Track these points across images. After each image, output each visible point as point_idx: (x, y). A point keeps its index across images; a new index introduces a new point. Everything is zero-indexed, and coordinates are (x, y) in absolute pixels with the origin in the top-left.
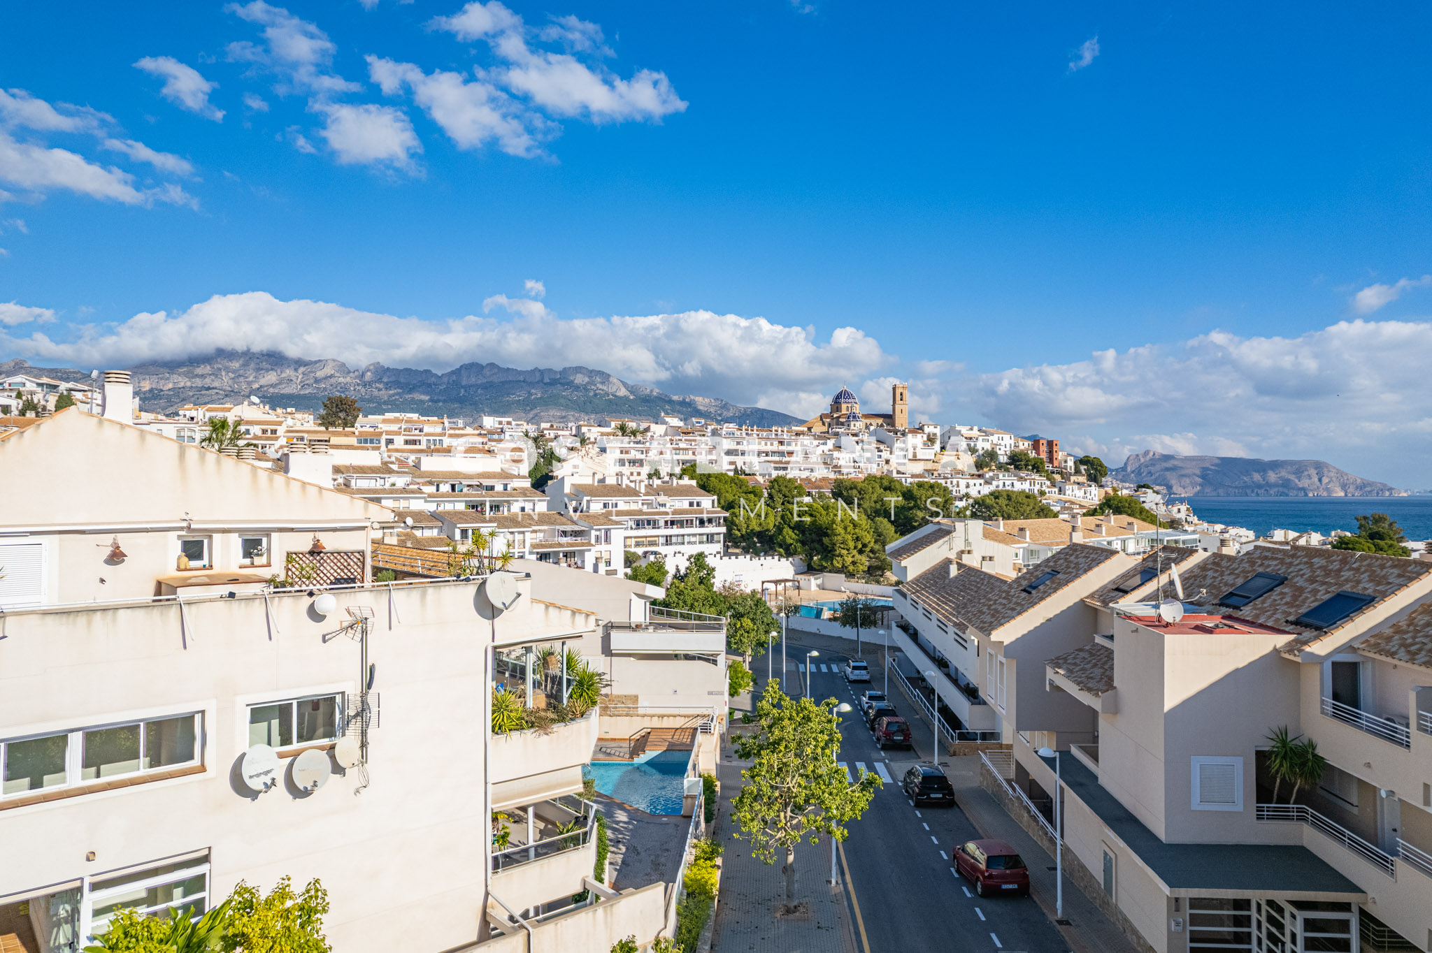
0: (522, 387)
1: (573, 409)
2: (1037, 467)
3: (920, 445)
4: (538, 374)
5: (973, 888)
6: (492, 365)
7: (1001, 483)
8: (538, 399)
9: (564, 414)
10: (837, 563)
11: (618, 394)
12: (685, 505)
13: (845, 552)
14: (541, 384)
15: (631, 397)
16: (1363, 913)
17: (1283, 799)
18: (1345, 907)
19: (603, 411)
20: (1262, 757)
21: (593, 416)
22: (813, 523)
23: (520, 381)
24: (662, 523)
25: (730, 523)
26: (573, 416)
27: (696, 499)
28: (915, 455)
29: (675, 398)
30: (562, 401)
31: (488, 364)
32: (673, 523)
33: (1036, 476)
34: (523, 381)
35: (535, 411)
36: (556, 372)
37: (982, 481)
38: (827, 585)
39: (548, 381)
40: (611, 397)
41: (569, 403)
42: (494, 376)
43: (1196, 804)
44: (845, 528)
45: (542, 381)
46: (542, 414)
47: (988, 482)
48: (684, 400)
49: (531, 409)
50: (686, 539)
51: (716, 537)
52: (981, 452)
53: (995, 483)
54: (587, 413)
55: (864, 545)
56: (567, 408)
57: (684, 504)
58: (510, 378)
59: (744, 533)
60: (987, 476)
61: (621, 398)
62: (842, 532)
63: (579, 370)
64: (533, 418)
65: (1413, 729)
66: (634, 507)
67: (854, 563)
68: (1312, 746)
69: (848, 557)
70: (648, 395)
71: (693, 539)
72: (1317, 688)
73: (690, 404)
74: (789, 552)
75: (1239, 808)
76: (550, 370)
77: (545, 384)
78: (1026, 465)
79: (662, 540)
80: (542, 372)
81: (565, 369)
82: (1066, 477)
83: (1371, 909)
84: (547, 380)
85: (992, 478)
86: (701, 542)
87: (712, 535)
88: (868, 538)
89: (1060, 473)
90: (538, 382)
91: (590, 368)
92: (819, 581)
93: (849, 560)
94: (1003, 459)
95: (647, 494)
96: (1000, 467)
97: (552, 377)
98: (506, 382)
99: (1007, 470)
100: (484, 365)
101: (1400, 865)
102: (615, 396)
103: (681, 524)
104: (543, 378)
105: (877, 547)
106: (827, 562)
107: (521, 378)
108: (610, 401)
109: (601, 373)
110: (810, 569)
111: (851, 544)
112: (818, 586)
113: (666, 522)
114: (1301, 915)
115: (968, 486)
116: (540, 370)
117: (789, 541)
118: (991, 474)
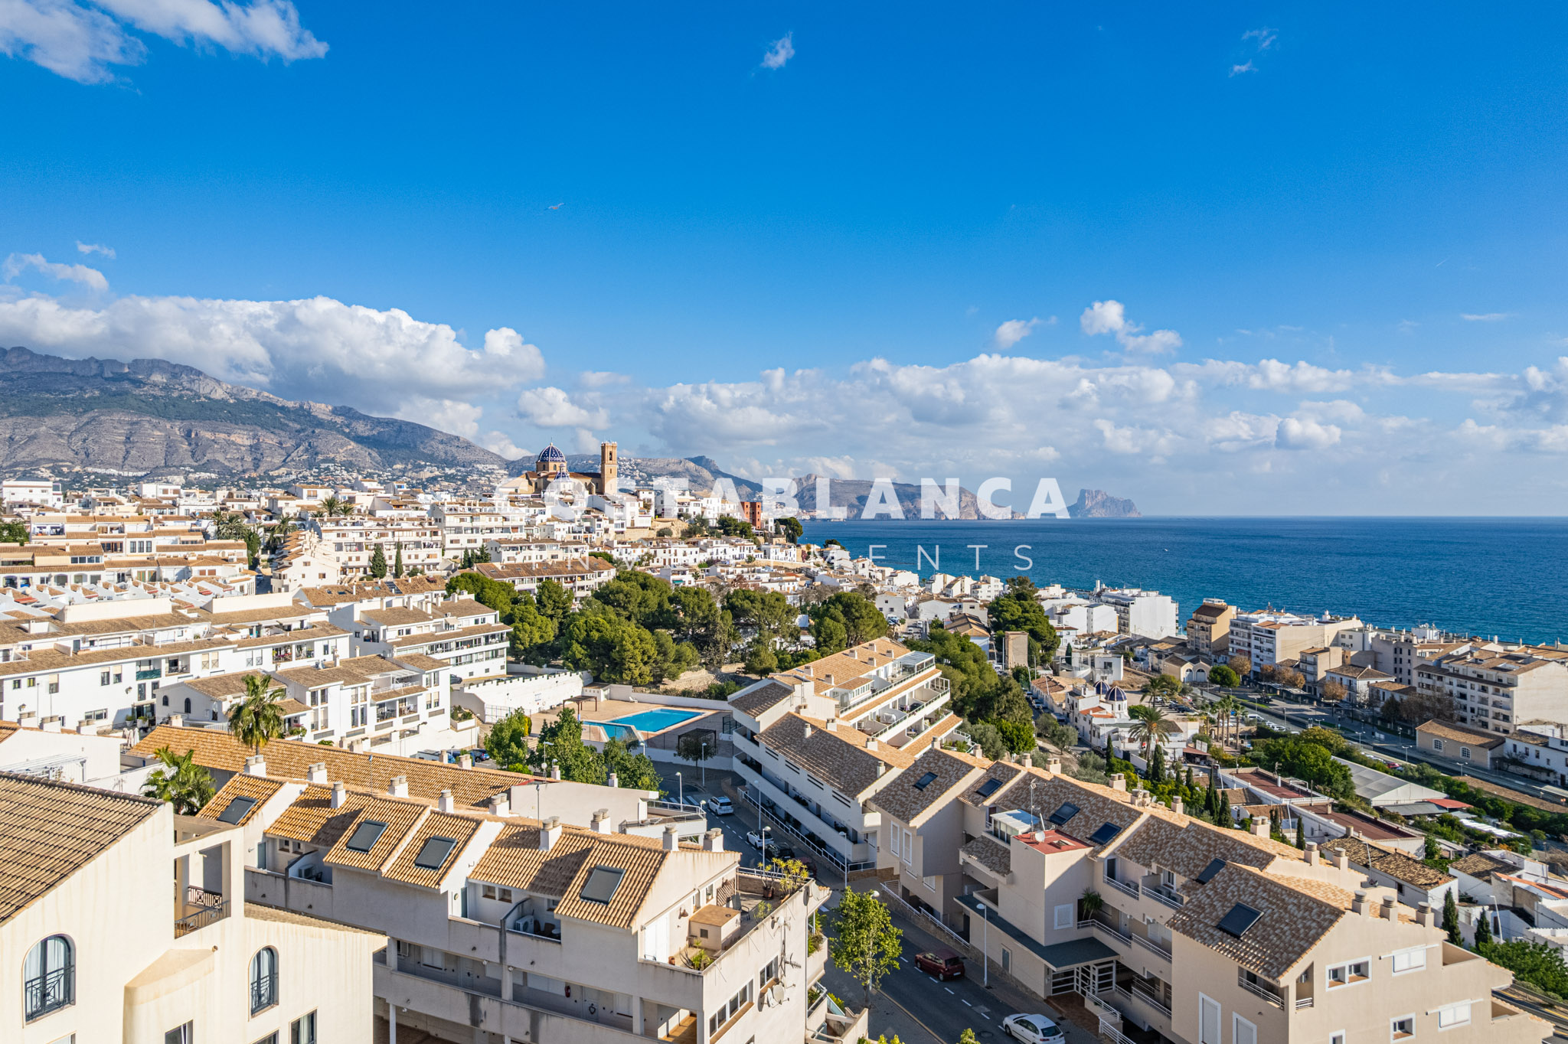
0: (70, 381)
1: (148, 413)
2: (744, 531)
3: (637, 513)
4: (94, 366)
5: (937, 977)
6: (21, 350)
7: (715, 550)
8: (95, 398)
9: (135, 419)
10: (626, 676)
11: (213, 396)
12: (472, 624)
13: (633, 665)
14: (99, 379)
15: (232, 401)
16: (1118, 962)
17: (1086, 918)
18: (1112, 962)
19: (192, 417)
20: (1080, 902)
21: (178, 423)
22: (600, 638)
23: (67, 374)
24: (453, 645)
25: (513, 638)
26: (149, 422)
27: (480, 617)
28: (633, 523)
29: (290, 404)
30: (134, 403)
31: (14, 349)
32: (464, 643)
33: (744, 541)
34: (72, 374)
35: (90, 414)
36: (122, 365)
37: (698, 549)
38: (615, 696)
39: (111, 375)
40: (203, 399)
41: (143, 405)
42: (26, 365)
43: (1056, 927)
44: (633, 643)
45: (101, 374)
46: (102, 418)
47: (702, 550)
48: (301, 407)
49: (85, 411)
50: (474, 656)
51: (500, 652)
52: (693, 517)
53: (709, 550)
54: (169, 419)
55: (649, 658)
56: (140, 411)
57: (468, 622)
58: (51, 369)
59: (527, 646)
60: (702, 543)
61: (217, 401)
62: (632, 647)
63: (155, 365)
64: (88, 423)
65: (1140, 893)
66: (426, 631)
67: (641, 675)
68: (1099, 896)
69: (637, 669)
70: (254, 400)
71: (480, 657)
72: (1101, 871)
73: (308, 414)
74: (577, 666)
75: (1071, 925)
76: (113, 362)
77: (106, 379)
78: (735, 530)
79: (453, 661)
80: (101, 364)
81: (136, 361)
82: (769, 539)
83: (1122, 962)
84: (108, 374)
85: (707, 546)
86: (487, 659)
87: (496, 651)
88: (653, 651)
89: (763, 535)
90: (95, 376)
91: (174, 362)
92: (607, 692)
93: (637, 672)
94: (713, 523)
95: (435, 616)
96: (712, 532)
97: (116, 370)
98: (46, 374)
99: (719, 537)
100: (8, 348)
101: (1133, 944)
102: (209, 399)
103: (469, 644)
104: (103, 372)
105: (659, 658)
106: (615, 674)
107: (69, 370)
108: (202, 405)
109: (189, 370)
110: (597, 681)
111: (639, 658)
112: (606, 696)
113: (457, 644)
114: (1097, 968)
115: (685, 555)
116: (97, 361)
117: (579, 656)
118: (705, 541)
